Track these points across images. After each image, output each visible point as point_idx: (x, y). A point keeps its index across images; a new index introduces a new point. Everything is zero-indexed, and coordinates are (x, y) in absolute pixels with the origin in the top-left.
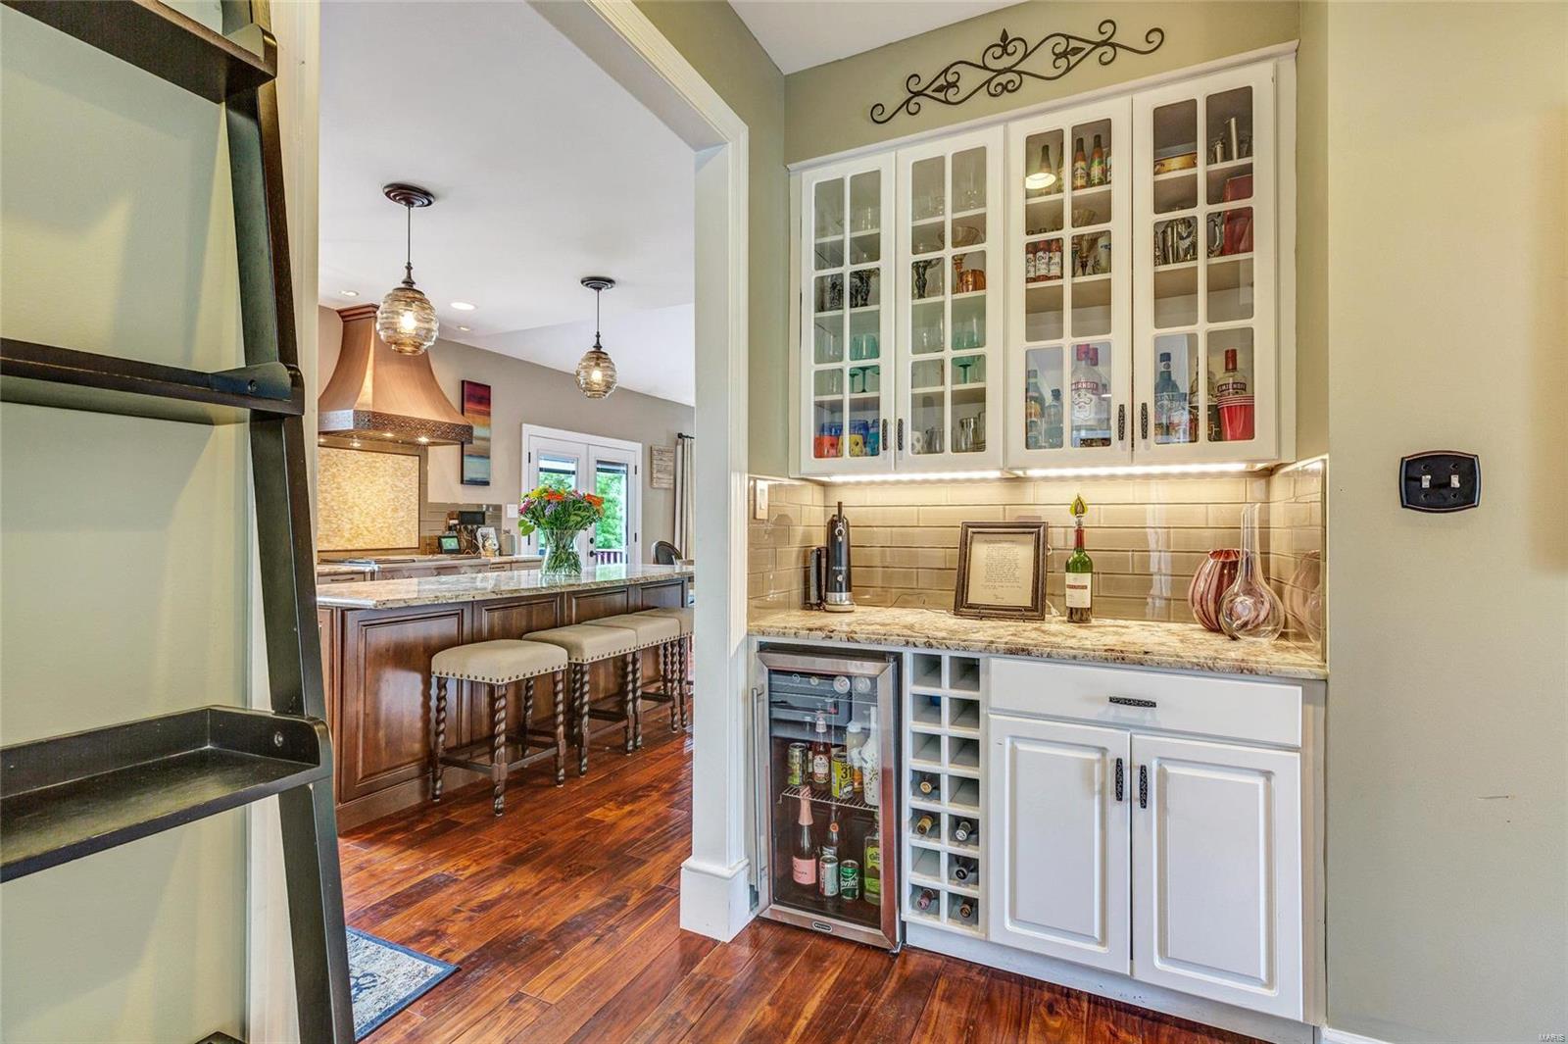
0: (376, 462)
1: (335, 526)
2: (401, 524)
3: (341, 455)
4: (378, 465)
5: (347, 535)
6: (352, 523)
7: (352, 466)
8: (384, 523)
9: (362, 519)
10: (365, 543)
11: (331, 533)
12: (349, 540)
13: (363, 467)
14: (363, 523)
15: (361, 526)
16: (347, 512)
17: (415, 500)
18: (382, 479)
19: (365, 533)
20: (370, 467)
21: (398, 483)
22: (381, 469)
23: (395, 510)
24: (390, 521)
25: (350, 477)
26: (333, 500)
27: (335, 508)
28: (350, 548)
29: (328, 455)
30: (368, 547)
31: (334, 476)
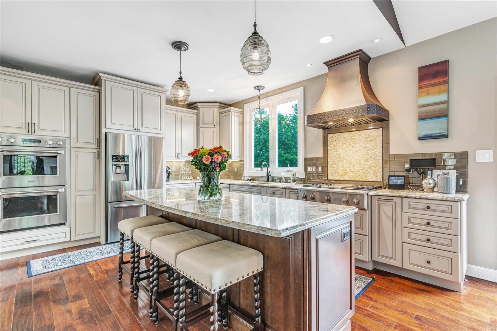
0: (355, 136)
1: (335, 169)
2: (370, 168)
3: (337, 136)
4: (356, 137)
5: (340, 173)
6: (343, 168)
7: (342, 140)
8: (360, 167)
9: (348, 165)
10: (349, 177)
11: (333, 172)
12: (342, 176)
13: (348, 139)
14: (349, 167)
15: (348, 169)
16: (340, 162)
17: (380, 154)
18: (358, 145)
19: (350, 172)
20: (352, 140)
21: (368, 146)
22: (358, 139)
23: (367, 160)
24: (364, 166)
25: (341, 146)
26: (334, 157)
27: (335, 160)
28: (342, 179)
29: (332, 137)
30: (351, 180)
31: (334, 146)
